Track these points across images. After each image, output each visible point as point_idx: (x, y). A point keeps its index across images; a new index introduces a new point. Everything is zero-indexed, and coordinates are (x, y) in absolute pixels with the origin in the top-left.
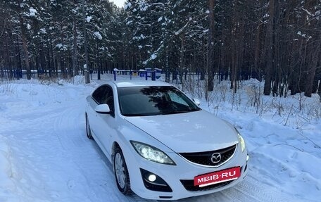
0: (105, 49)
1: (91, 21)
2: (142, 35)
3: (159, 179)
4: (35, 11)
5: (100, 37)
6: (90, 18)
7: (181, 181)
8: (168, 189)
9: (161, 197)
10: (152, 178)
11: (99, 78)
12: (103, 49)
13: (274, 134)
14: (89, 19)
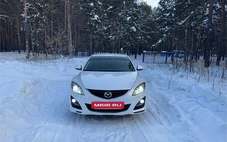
0: (141, 38)
1: (130, 19)
2: (166, 27)
3: (77, 102)
4: (97, 16)
5: (135, 30)
6: (130, 18)
7: (86, 104)
8: (80, 108)
9: (77, 112)
10: (74, 101)
11: (136, 58)
12: (140, 37)
13: (204, 96)
14: (128, 18)
